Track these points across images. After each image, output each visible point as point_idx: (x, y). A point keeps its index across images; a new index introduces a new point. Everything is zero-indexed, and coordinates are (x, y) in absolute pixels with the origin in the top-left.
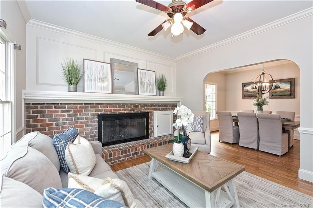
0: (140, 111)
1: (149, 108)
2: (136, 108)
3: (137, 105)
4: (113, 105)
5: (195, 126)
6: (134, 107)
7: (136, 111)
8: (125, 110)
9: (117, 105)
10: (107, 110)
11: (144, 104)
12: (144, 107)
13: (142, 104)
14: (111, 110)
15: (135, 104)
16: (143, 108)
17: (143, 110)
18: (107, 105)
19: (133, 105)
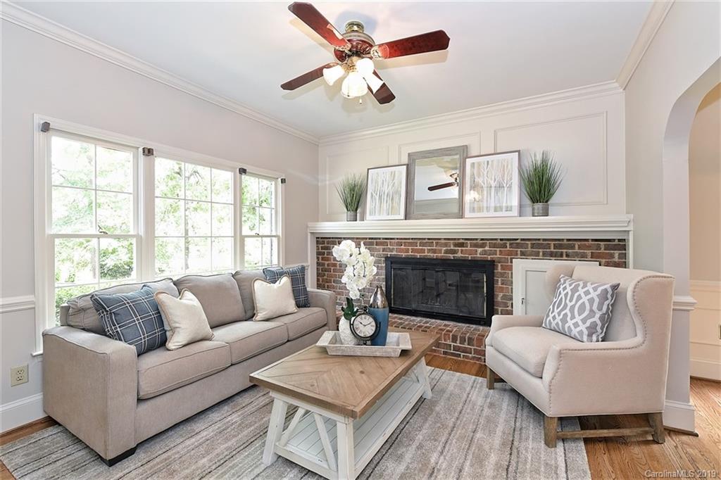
0: (470, 256)
1: (498, 249)
2: (460, 249)
3: (463, 241)
4: (411, 241)
5: (566, 315)
6: (455, 245)
7: (459, 255)
8: (434, 251)
9: (419, 242)
10: (401, 251)
11: (482, 239)
12: (483, 246)
13: (477, 239)
14: (407, 251)
15: (459, 239)
16: (480, 250)
17: (479, 253)
18: (402, 241)
19: (452, 242)
